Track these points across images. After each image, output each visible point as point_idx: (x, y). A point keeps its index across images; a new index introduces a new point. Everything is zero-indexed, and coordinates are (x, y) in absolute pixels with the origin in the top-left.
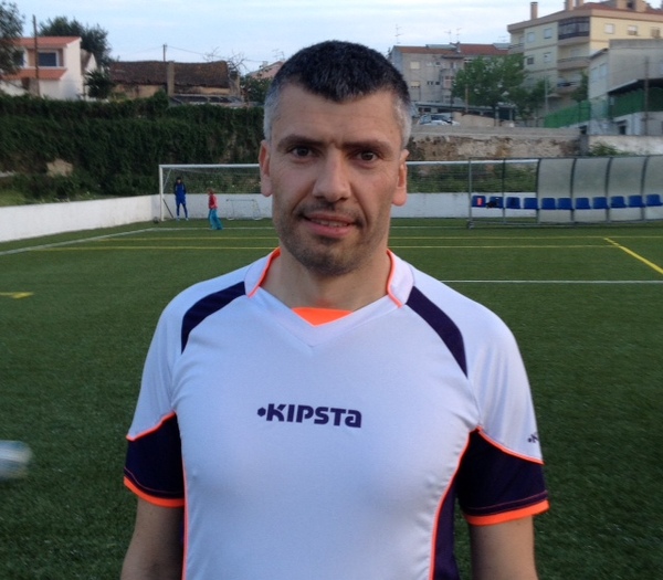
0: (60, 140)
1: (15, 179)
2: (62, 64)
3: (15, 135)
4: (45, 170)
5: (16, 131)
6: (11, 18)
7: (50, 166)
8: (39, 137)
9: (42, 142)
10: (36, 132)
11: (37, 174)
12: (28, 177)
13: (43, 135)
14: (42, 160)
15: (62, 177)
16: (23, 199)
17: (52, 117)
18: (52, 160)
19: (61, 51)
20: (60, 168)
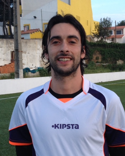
0: (120, 55)
1: (108, 65)
2: (123, 34)
3: (109, 54)
4: (116, 63)
5: (109, 52)
6: (109, 22)
7: (117, 62)
8: (115, 54)
9: (116, 55)
10: (114, 52)
11: (114, 64)
12: (112, 65)
13: (116, 53)
14: (116, 60)
15: (120, 65)
16: (110, 71)
17: (119, 48)
18: (118, 60)
19: (123, 30)
20: (120, 62)
